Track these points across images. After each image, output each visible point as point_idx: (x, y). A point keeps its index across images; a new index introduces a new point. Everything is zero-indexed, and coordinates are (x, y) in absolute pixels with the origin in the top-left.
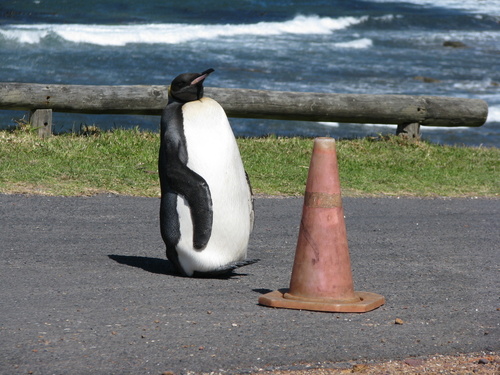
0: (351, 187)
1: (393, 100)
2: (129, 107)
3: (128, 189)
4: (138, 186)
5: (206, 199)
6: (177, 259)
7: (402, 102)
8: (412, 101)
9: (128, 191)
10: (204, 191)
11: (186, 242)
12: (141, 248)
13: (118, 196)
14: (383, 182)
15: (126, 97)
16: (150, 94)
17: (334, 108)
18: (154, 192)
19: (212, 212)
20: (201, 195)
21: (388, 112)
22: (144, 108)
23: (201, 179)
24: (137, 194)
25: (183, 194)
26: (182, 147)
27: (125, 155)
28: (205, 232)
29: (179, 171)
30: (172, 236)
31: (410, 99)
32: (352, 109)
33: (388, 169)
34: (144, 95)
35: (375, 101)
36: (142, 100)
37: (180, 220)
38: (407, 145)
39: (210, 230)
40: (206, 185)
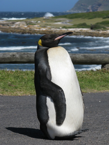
0: (92, 88)
1: (100, 55)
2: (3, 61)
3: (6, 93)
4: (10, 91)
5: (62, 98)
6: (47, 130)
7: (103, 56)
8: (107, 56)
9: (6, 94)
10: (62, 94)
11: (52, 121)
12: (22, 123)
13: (2, 96)
14: (104, 86)
15: (2, 57)
16: (11, 56)
17: (79, 59)
18: (17, 94)
19: (65, 105)
20: (60, 96)
21: (99, 60)
22: (9, 61)
23: (59, 88)
24: (10, 95)
25: (50, 96)
26: (48, 72)
27: (3, 79)
28: (62, 115)
29: (47, 84)
30: (44, 118)
31: (106, 55)
32: (86, 59)
33: (102, 81)
34: (9, 56)
35: (94, 56)
36: (8, 58)
37: (49, 110)
38: (106, 72)
39: (65, 115)
40: (62, 91)
